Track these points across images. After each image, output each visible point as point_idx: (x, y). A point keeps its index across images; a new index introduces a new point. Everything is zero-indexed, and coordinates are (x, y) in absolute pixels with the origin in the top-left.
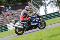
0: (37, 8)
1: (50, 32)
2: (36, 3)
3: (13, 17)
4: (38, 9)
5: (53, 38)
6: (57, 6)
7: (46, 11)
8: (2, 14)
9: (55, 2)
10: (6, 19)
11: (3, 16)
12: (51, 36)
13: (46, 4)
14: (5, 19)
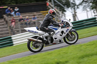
0: (60, 11)
1: (81, 50)
2: (59, 3)
3: (22, 24)
4: (63, 13)
5: (86, 59)
6: (93, 9)
7: (75, 16)
8: (5, 19)
9: (91, 2)
10: (10, 27)
11: (5, 23)
12: (83, 57)
13: (76, 5)
14: (8, 28)
